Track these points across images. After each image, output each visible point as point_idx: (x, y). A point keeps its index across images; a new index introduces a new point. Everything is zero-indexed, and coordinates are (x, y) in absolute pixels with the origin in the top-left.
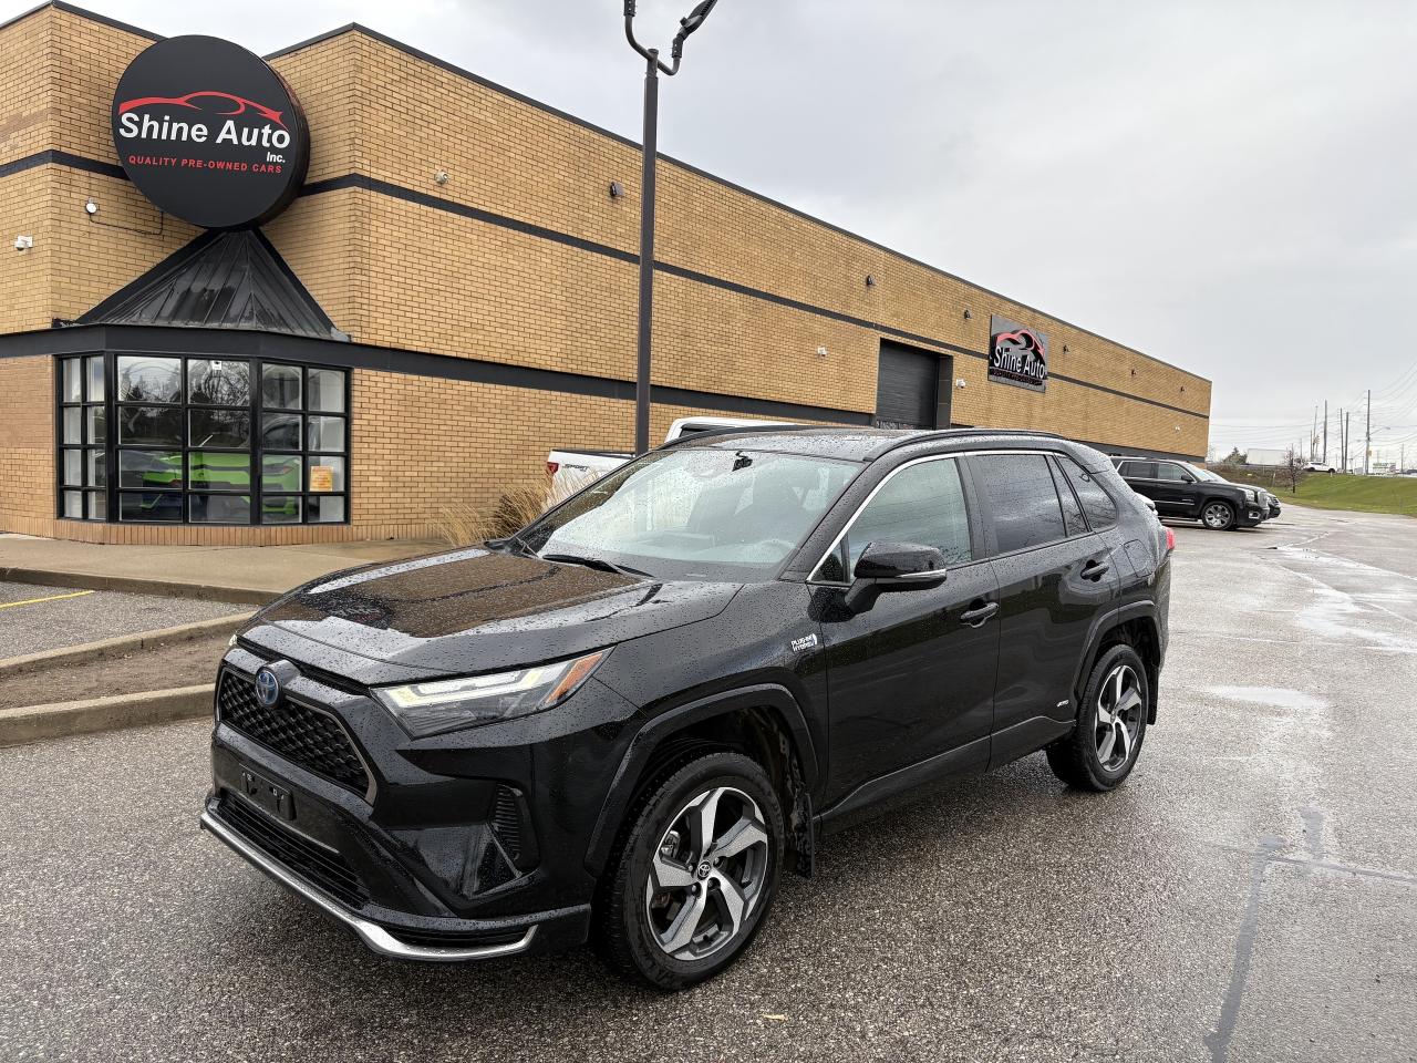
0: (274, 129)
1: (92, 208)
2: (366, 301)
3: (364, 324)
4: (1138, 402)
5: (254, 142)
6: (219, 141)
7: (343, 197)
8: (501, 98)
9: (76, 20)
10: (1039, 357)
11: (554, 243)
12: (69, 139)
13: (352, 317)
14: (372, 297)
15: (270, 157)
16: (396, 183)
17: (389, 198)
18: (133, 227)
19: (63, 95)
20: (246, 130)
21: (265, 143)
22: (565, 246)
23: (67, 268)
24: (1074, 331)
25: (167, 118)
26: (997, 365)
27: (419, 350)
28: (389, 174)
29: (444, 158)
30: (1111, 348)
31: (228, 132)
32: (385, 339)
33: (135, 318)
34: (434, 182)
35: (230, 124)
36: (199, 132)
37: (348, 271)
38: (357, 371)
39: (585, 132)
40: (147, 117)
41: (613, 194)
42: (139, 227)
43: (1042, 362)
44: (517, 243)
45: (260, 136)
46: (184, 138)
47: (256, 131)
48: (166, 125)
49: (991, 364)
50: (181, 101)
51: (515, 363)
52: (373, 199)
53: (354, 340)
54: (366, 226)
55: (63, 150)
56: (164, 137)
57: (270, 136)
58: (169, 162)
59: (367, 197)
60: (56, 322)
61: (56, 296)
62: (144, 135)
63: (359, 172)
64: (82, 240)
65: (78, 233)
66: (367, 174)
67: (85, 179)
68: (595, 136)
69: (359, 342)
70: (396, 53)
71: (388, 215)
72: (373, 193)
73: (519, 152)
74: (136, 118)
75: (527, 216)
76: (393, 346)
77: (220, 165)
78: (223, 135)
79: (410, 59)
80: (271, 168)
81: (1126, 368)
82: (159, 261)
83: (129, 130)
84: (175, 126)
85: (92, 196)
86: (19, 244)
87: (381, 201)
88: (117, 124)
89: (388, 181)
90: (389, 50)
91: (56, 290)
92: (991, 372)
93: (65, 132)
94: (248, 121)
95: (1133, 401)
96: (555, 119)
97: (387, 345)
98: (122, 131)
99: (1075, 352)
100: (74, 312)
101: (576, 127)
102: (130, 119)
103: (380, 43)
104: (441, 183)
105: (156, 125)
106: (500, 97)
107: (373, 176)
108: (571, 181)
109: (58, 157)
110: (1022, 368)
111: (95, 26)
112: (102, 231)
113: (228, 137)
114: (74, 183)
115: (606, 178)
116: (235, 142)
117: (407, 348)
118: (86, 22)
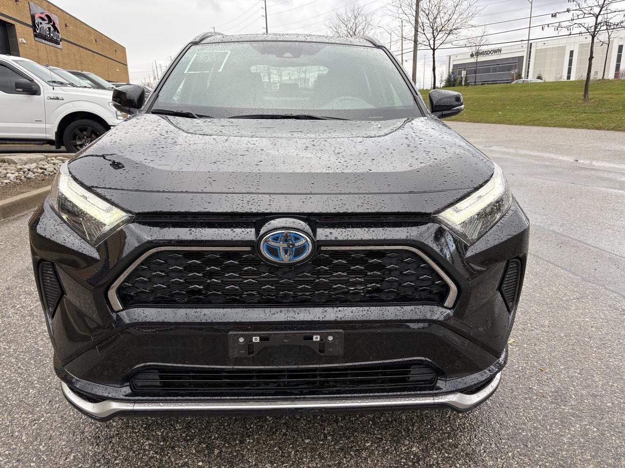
4: (101, 56)
10: (56, 29)
24: (68, 16)
26: (38, 32)
30: (85, 27)
43: (58, 32)
49: (35, 31)
81: (93, 38)
92: (36, 36)
95: (98, 55)
99: (71, 28)
110: (50, 34)
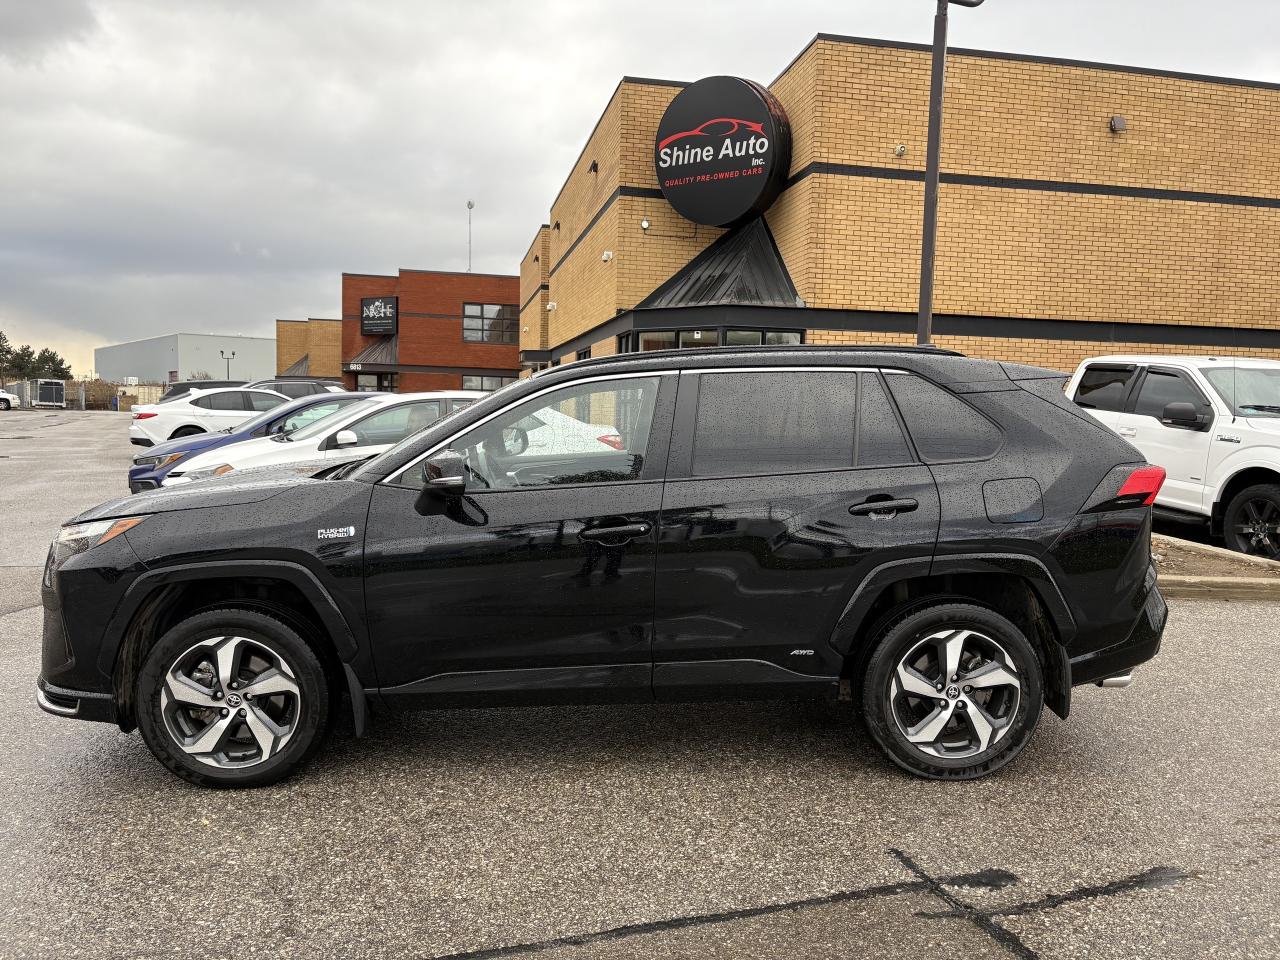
0: (757, 139)
1: (645, 224)
2: (820, 271)
3: (817, 291)
5: (743, 153)
6: (720, 157)
7: (807, 183)
8: (973, 62)
9: (639, 87)
11: (1032, 191)
12: (631, 176)
13: (808, 285)
14: (826, 266)
15: (756, 162)
16: (854, 163)
17: (846, 177)
18: (675, 234)
19: (629, 145)
20: (738, 144)
21: (751, 152)
22: (1045, 192)
23: (628, 271)
25: (688, 147)
27: (872, 309)
28: (847, 157)
29: (903, 132)
31: (727, 150)
32: (837, 302)
33: (656, 304)
34: (893, 156)
35: (728, 141)
36: (706, 154)
37: (807, 247)
38: (809, 332)
39: (1079, 71)
40: (675, 149)
41: (1113, 130)
42: (679, 234)
44: (985, 198)
45: (748, 145)
46: (698, 160)
47: (745, 143)
48: (687, 152)
50: (695, 132)
51: (979, 314)
52: (830, 181)
53: (808, 306)
54: (823, 206)
55: (628, 185)
56: (686, 162)
57: (755, 144)
58: (689, 180)
59: (824, 181)
60: (619, 311)
61: (620, 292)
62: (674, 164)
63: (819, 160)
64: (639, 249)
65: (636, 245)
66: (825, 161)
67: (642, 204)
68: (1092, 73)
69: (812, 306)
70: (858, 48)
71: (844, 192)
72: (831, 176)
73: (992, 109)
74: (669, 152)
75: (1000, 170)
76: (845, 307)
77: (721, 176)
78: (723, 152)
79: (873, 49)
80: (755, 170)
82: (693, 258)
83: (665, 162)
84: (693, 152)
85: (647, 215)
86: (604, 257)
87: (837, 182)
88: (658, 158)
89: (845, 163)
90: (851, 47)
91: (621, 289)
93: (629, 171)
94: (741, 136)
96: (1039, 67)
97: (839, 307)
98: (661, 163)
100: (631, 304)
101: (1066, 69)
102: (666, 154)
103: (842, 44)
104: (900, 155)
105: (681, 153)
106: (971, 60)
107: (831, 161)
108: (1057, 125)
109: (624, 191)
111: (652, 88)
112: (652, 241)
113: (727, 152)
114: (634, 208)
115: (1104, 113)
116: (731, 156)
117: (859, 308)
118: (646, 88)
